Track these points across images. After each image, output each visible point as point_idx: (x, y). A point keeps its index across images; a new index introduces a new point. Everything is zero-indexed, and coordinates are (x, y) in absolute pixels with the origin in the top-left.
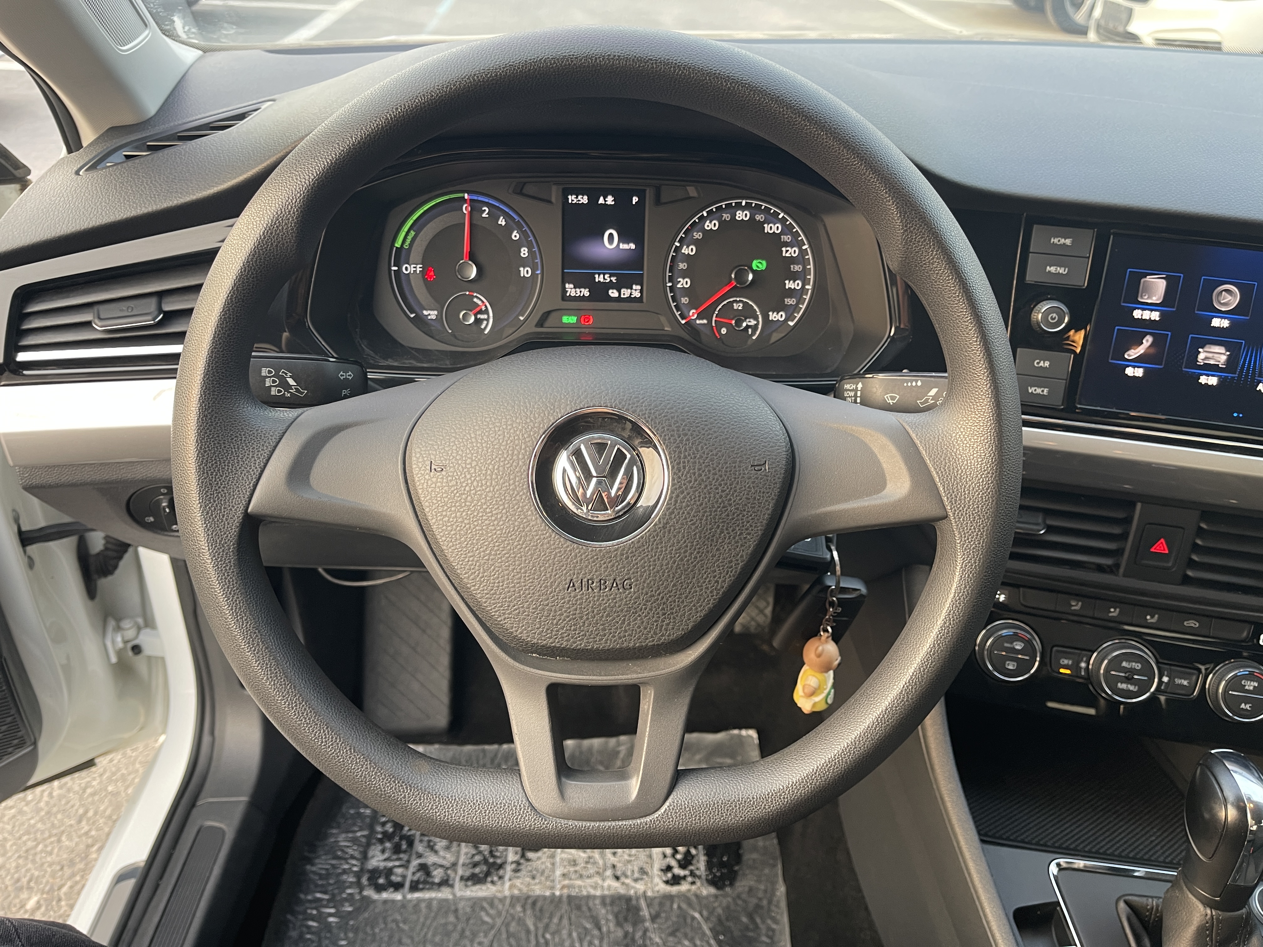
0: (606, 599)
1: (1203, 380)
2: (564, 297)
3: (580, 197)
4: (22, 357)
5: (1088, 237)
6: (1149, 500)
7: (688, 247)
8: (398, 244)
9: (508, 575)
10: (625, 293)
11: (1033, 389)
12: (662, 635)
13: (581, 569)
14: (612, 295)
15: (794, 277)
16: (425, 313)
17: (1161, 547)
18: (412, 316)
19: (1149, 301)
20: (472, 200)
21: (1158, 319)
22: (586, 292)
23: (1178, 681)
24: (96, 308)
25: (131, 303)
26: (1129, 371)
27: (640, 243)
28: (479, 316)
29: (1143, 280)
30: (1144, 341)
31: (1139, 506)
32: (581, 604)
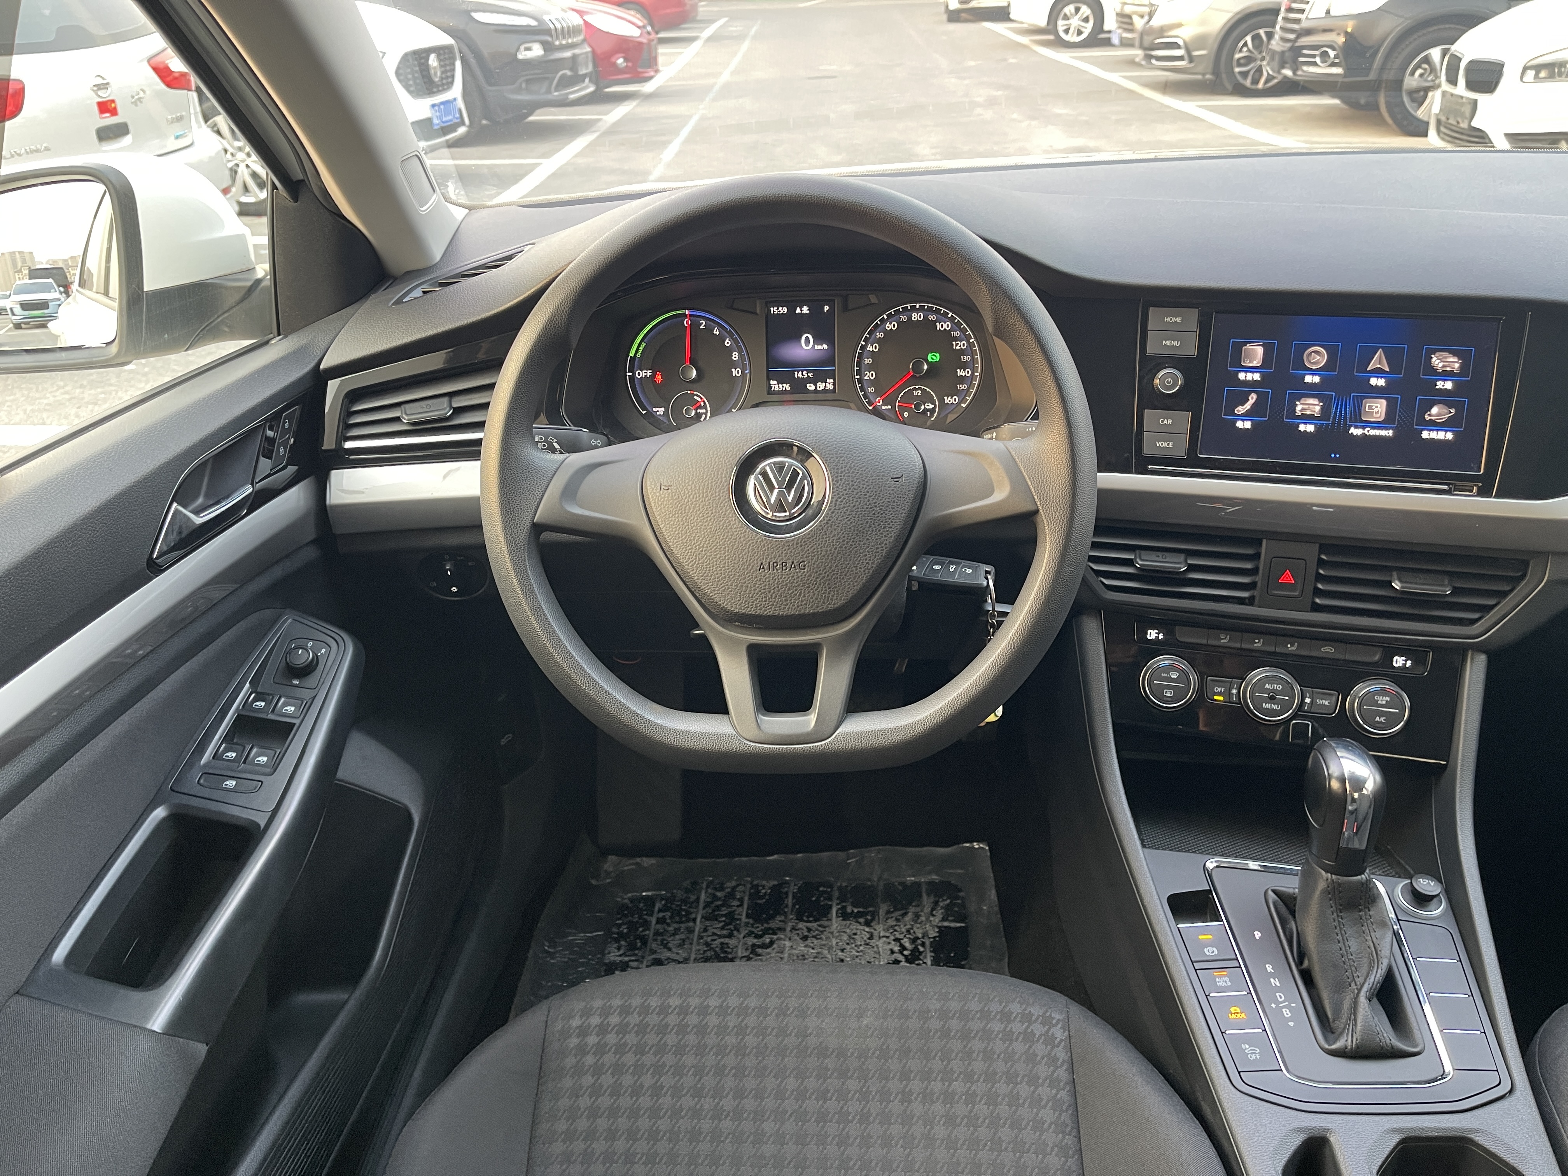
0: (787, 577)
1: (1302, 428)
2: (770, 391)
3: (780, 308)
4: (348, 445)
5: (1193, 315)
6: (1274, 536)
7: (872, 345)
8: (632, 354)
9: (716, 561)
10: (821, 386)
11: (1160, 443)
12: (829, 604)
13: (768, 555)
14: (810, 388)
15: (964, 366)
16: (655, 410)
17: (1288, 578)
18: (644, 412)
19: (1251, 365)
20: (690, 315)
21: (1259, 379)
22: (787, 387)
23: (1319, 702)
24: (403, 407)
25: (429, 402)
26: (1239, 424)
27: (831, 343)
28: (699, 411)
29: (1244, 348)
30: (1250, 398)
31: (1264, 541)
32: (769, 581)
